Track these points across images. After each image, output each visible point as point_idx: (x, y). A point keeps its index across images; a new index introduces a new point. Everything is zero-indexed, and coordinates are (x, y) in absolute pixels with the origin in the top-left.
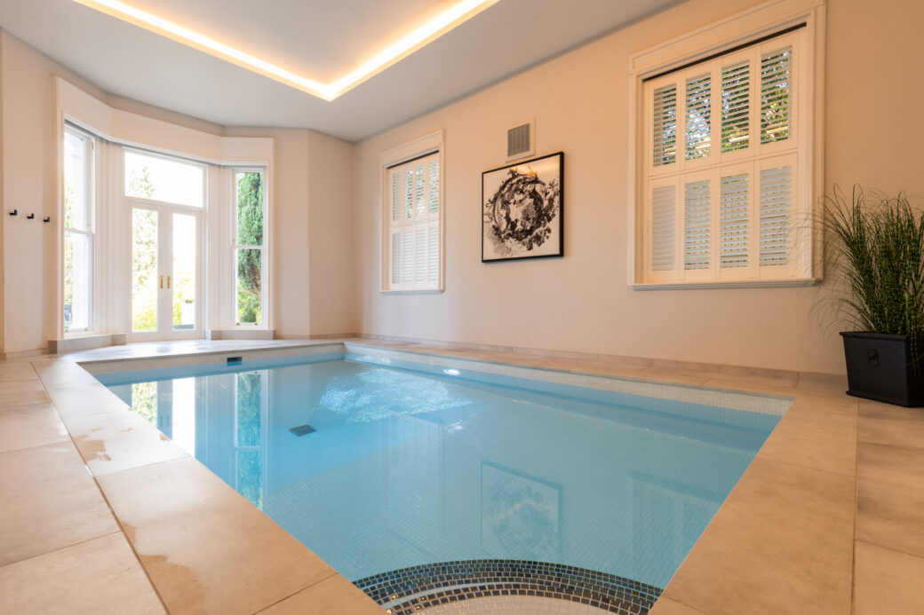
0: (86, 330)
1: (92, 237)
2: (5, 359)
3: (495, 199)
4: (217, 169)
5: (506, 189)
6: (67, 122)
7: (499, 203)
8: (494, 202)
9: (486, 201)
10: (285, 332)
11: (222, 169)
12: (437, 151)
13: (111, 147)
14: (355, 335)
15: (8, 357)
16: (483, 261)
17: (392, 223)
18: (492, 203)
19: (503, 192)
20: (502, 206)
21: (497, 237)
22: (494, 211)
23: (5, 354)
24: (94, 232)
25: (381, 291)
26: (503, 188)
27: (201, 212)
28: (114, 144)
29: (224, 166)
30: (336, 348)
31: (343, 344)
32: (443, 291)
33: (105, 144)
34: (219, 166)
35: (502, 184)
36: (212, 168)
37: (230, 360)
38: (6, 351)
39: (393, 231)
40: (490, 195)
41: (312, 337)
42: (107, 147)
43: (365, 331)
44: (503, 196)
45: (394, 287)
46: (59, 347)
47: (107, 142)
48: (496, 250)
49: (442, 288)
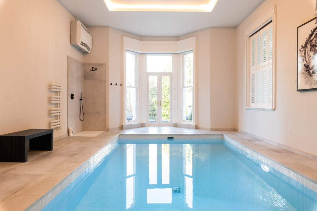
0: (135, 121)
1: (137, 88)
2: (109, 131)
3: (306, 45)
4: (177, 55)
5: (314, 36)
6: (126, 50)
7: (309, 47)
8: (305, 47)
9: (300, 47)
10: (200, 126)
11: (179, 54)
12: (271, 21)
13: (142, 55)
14: (234, 130)
15: (110, 130)
16: (298, 90)
17: (252, 68)
18: (303, 48)
19: (311, 39)
20: (311, 50)
21: (307, 72)
22: (305, 54)
23: (109, 129)
24: (137, 86)
25: (245, 107)
26: (311, 35)
27: (171, 74)
28: (143, 54)
29: (179, 53)
30: (220, 137)
31: (223, 135)
32: (274, 110)
33: (140, 55)
34: (178, 54)
35: (310, 33)
36: (175, 55)
37: (169, 138)
38: (109, 128)
39: (252, 73)
40: (302, 42)
41: (212, 130)
42: (141, 55)
43: (240, 129)
44: (311, 41)
45: (253, 105)
46: (124, 127)
47: (141, 54)
48: (306, 83)
49: (274, 108)
